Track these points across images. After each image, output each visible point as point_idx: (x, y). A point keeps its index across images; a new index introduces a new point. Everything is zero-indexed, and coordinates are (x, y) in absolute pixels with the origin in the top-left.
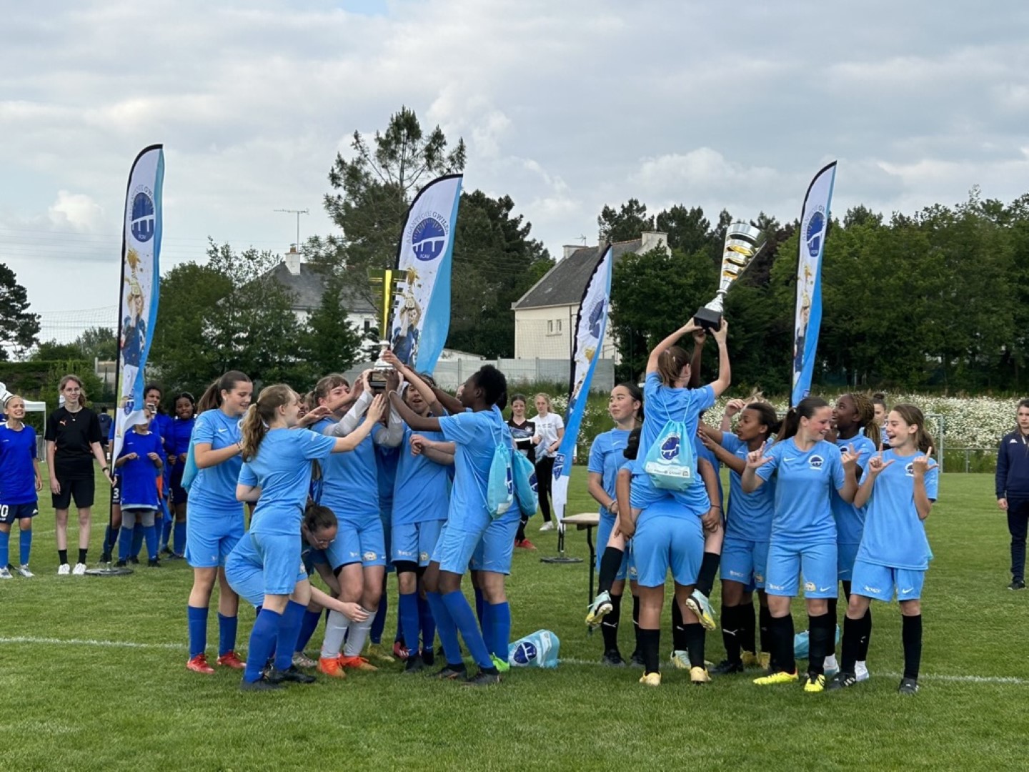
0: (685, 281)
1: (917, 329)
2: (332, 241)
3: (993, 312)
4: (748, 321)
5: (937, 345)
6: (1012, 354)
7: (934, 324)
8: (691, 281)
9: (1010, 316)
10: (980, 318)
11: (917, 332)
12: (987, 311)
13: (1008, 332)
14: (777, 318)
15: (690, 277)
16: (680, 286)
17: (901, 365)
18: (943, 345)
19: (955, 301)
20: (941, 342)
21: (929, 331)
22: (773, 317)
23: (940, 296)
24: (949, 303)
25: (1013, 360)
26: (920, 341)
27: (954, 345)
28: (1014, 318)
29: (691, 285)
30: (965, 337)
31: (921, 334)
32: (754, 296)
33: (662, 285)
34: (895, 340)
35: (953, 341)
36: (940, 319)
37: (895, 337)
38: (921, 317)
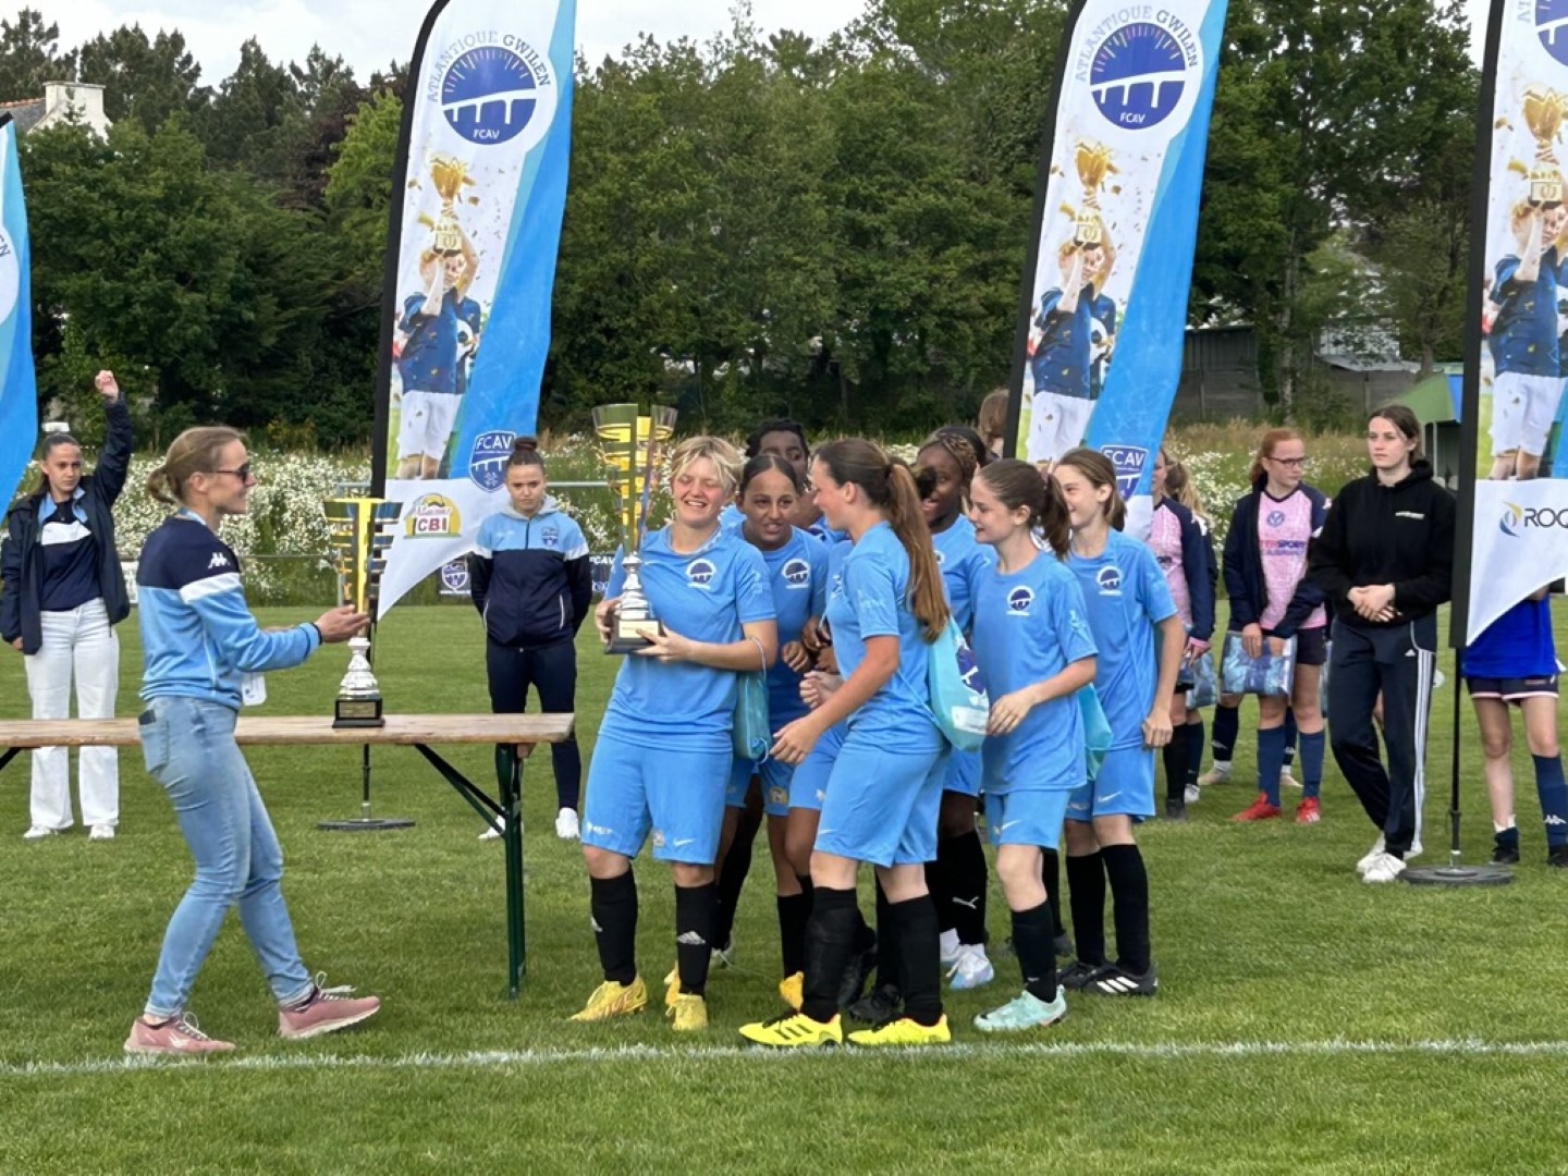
0: (144, 192)
1: (642, 302)
3: (796, 266)
4: (287, 282)
5: (684, 335)
6: (833, 355)
7: (679, 291)
8: (156, 192)
9: (828, 275)
10: (769, 278)
11: (642, 308)
12: (785, 264)
13: (826, 307)
14: (351, 278)
15: (156, 184)
16: (134, 203)
17: (610, 378)
18: (695, 335)
19: (718, 242)
20: (694, 328)
21: (667, 306)
22: (340, 276)
23: (688, 231)
24: (707, 247)
25: (835, 368)
26: (650, 327)
27: (719, 335)
28: (839, 279)
29: (157, 201)
30: (740, 321)
31: (652, 312)
32: (300, 229)
33: (91, 200)
34: (597, 326)
35: (717, 328)
36: (690, 279)
37: (598, 318)
38: (652, 276)
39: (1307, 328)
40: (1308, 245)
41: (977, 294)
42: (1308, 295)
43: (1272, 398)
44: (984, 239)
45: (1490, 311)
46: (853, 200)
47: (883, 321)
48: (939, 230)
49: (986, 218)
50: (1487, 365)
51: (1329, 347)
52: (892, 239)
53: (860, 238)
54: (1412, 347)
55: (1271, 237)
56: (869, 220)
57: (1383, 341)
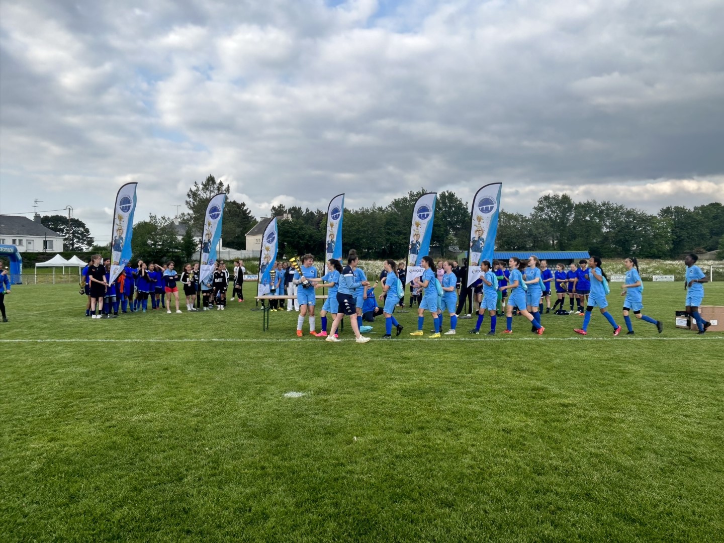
0: (296, 228)
1: (360, 242)
2: (189, 214)
4: (314, 240)
5: (366, 246)
6: (385, 249)
9: (384, 239)
10: (377, 239)
12: (379, 237)
13: (384, 243)
14: (321, 238)
15: (298, 227)
19: (370, 234)
21: (364, 242)
23: (366, 233)
25: (386, 251)
26: (361, 245)
27: (370, 246)
28: (386, 239)
29: (298, 229)
30: (373, 244)
32: (316, 233)
33: (289, 229)
36: (366, 239)
38: (361, 239)
39: (447, 246)
40: (447, 235)
41: (404, 241)
42: (447, 242)
43: (443, 255)
44: (405, 234)
45: (471, 244)
46: (388, 229)
47: (392, 245)
48: (399, 233)
49: (405, 231)
50: (471, 251)
51: (450, 248)
52: (393, 234)
53: (389, 234)
54: (460, 248)
55: (443, 234)
56: (390, 232)
57: (457, 248)
